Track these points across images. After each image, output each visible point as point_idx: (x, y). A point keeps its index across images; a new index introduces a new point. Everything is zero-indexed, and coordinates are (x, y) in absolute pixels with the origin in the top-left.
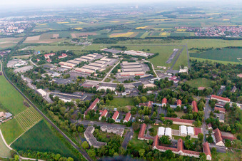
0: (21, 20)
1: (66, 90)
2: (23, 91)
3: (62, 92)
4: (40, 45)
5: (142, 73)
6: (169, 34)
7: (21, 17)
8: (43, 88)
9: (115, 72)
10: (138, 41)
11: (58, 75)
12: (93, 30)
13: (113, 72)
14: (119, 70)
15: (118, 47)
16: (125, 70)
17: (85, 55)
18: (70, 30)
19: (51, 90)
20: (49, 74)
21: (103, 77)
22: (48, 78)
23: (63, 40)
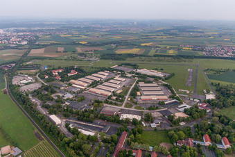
0: (23, 31)
1: (84, 117)
2: (33, 117)
3: (79, 120)
4: (45, 58)
5: (166, 97)
6: (177, 52)
7: (24, 29)
8: (55, 114)
9: (133, 95)
10: (147, 58)
11: (70, 96)
12: (98, 45)
13: (131, 95)
14: (138, 93)
15: (129, 64)
16: (145, 93)
17: (96, 72)
18: (74, 44)
19: (66, 116)
20: (61, 95)
21: (122, 101)
22: (60, 100)
23: (69, 55)
